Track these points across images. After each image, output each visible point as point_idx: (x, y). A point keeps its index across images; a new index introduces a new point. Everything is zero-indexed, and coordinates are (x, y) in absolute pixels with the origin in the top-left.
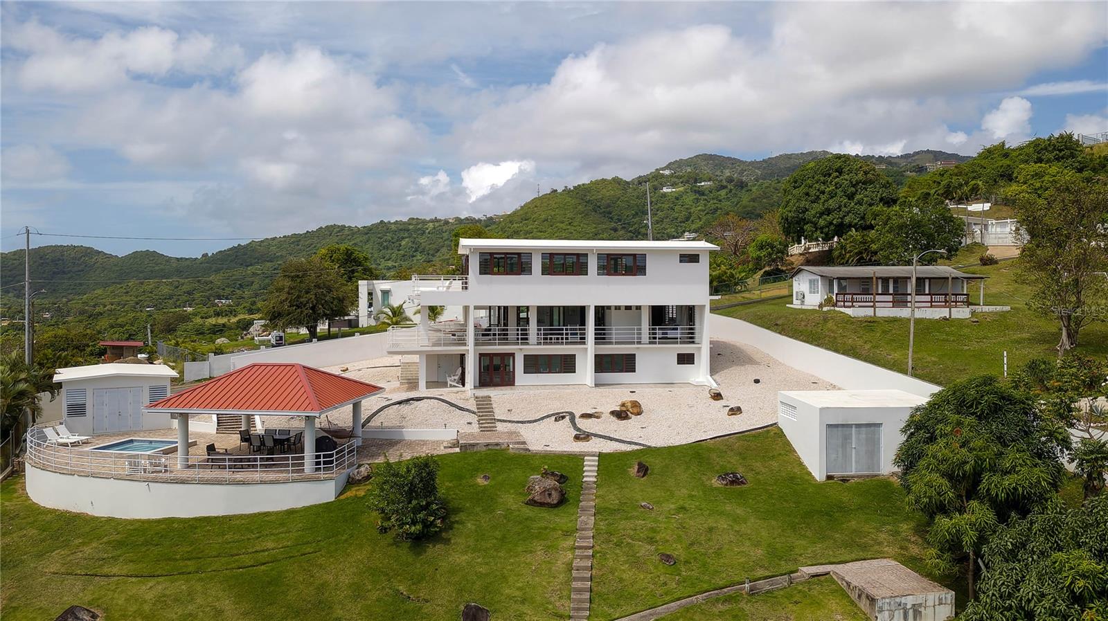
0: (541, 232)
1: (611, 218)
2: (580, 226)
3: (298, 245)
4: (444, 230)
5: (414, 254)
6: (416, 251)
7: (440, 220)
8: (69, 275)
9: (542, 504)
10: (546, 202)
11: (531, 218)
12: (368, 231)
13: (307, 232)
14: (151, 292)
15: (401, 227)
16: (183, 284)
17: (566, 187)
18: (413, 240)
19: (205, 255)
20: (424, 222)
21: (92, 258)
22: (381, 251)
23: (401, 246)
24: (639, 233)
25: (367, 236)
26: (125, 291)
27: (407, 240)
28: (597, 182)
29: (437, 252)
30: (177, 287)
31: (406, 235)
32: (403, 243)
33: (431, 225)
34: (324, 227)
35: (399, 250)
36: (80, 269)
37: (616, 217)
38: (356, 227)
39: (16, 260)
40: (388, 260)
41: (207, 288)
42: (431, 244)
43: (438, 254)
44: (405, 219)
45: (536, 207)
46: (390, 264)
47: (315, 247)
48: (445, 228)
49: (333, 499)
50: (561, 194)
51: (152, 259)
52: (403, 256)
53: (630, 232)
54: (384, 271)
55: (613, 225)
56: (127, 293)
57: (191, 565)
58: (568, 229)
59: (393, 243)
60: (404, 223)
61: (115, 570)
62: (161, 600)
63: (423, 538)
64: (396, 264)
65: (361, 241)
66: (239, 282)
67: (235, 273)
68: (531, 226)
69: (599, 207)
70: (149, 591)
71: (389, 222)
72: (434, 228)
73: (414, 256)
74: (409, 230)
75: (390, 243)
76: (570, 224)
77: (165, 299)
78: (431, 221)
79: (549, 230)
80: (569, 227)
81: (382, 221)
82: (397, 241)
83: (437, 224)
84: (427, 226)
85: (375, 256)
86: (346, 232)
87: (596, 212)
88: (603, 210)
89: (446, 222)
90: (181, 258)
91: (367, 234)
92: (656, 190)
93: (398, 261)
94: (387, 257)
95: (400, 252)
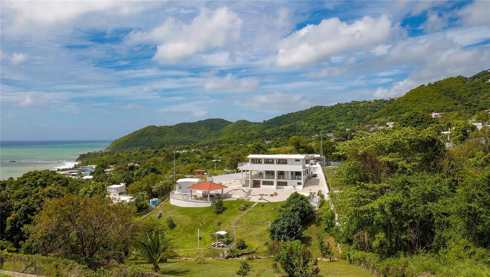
0: (414, 107)
1: (455, 98)
2: (435, 103)
3: (302, 116)
4: (368, 106)
5: (353, 118)
6: (354, 117)
7: (367, 102)
8: (216, 130)
9: (241, 210)
10: (417, 92)
11: (409, 100)
12: (332, 108)
13: (306, 110)
14: (243, 138)
15: (347, 106)
16: (255, 134)
17: (429, 83)
18: (353, 112)
19: (264, 121)
20: (359, 103)
21: (224, 123)
22: (337, 117)
23: (347, 115)
24: (471, 105)
25: (332, 111)
26: (233, 137)
27: (350, 111)
28: (448, 80)
29: (364, 117)
30: (252, 135)
31: (350, 109)
32: (348, 113)
33: (362, 104)
34: (313, 107)
35: (346, 117)
36: (219, 128)
37: (458, 97)
38: (327, 106)
39: (198, 125)
40: (341, 121)
41: (263, 135)
42: (362, 113)
43: (365, 118)
44: (350, 102)
45: (412, 94)
46: (342, 123)
47: (309, 116)
48: (369, 105)
49: (211, 206)
50: (426, 87)
51: (244, 123)
52: (348, 120)
53: (466, 105)
54: (339, 127)
55: (455, 101)
56: (234, 138)
57: (187, 213)
58: (428, 105)
59: (343, 113)
60: (349, 104)
61: (177, 213)
62: (181, 217)
63: (218, 213)
64: (344, 123)
65: (329, 113)
66: (276, 133)
67: (275, 129)
68: (409, 104)
69: (448, 92)
70: (180, 216)
71: (342, 104)
72: (364, 106)
73: (353, 119)
74: (351, 107)
75: (342, 114)
76: (430, 102)
77: (248, 140)
78: (362, 102)
79: (418, 106)
80: (429, 104)
81: (339, 104)
82: (345, 112)
83: (365, 104)
84: (360, 105)
85: (335, 120)
86: (323, 109)
87: (445, 95)
88: (450, 94)
89: (370, 102)
90: (255, 123)
91: (332, 110)
92: (484, 81)
93: (346, 122)
94: (340, 120)
95: (346, 118)
